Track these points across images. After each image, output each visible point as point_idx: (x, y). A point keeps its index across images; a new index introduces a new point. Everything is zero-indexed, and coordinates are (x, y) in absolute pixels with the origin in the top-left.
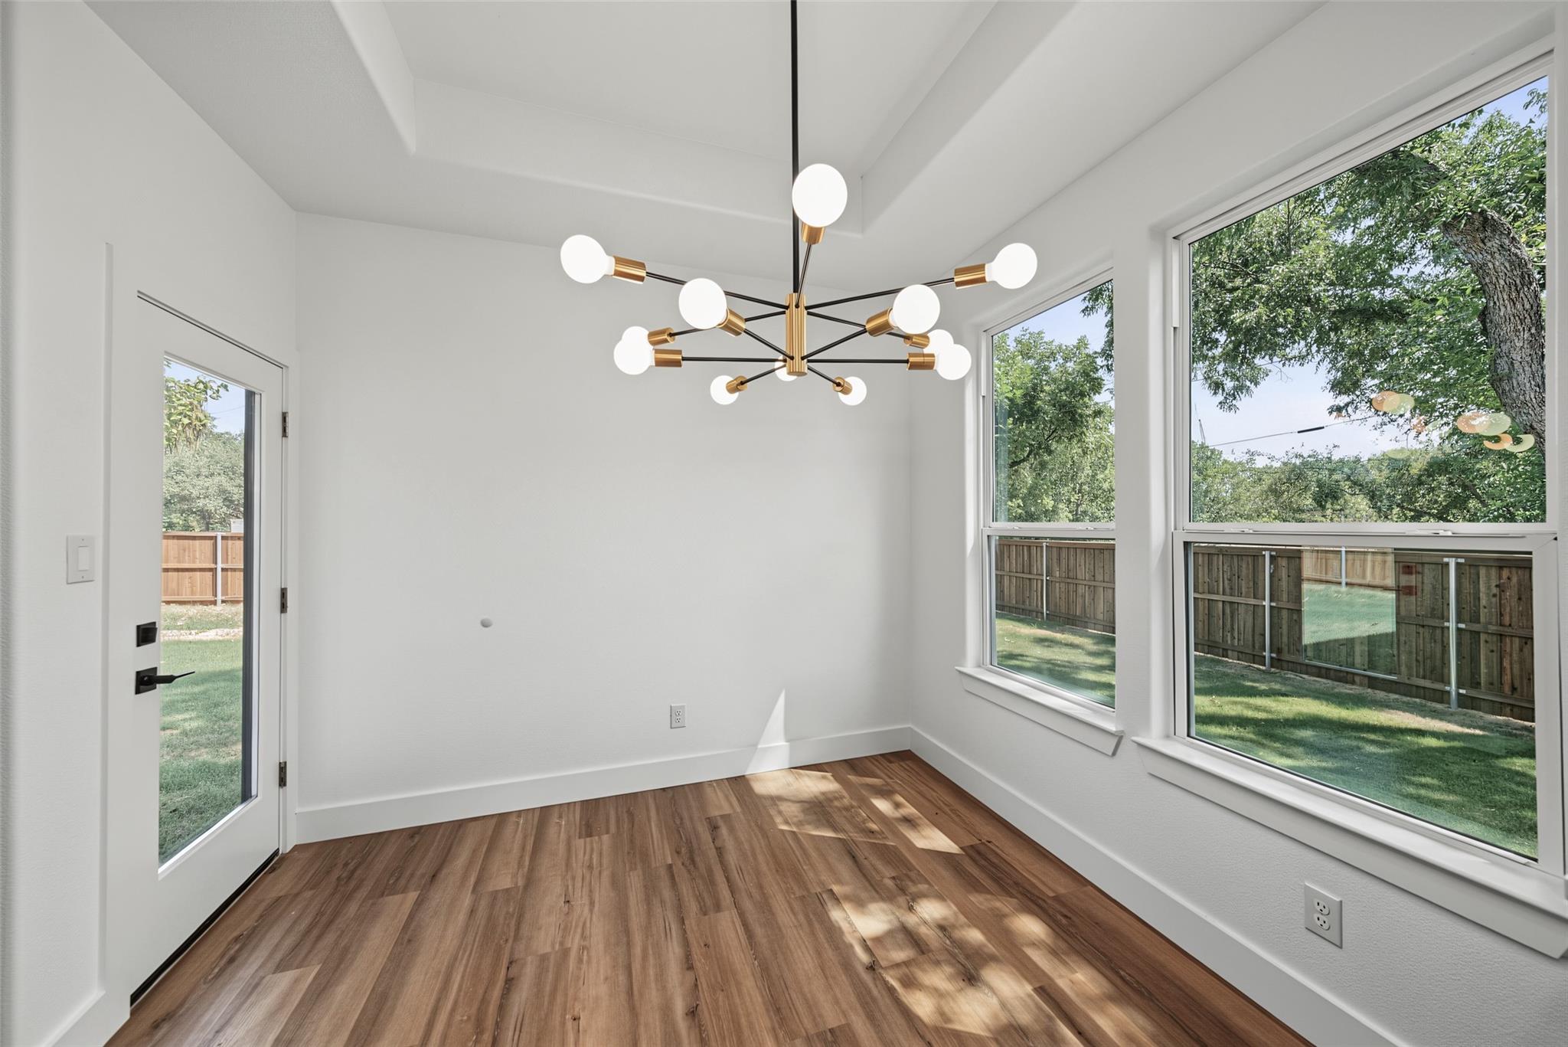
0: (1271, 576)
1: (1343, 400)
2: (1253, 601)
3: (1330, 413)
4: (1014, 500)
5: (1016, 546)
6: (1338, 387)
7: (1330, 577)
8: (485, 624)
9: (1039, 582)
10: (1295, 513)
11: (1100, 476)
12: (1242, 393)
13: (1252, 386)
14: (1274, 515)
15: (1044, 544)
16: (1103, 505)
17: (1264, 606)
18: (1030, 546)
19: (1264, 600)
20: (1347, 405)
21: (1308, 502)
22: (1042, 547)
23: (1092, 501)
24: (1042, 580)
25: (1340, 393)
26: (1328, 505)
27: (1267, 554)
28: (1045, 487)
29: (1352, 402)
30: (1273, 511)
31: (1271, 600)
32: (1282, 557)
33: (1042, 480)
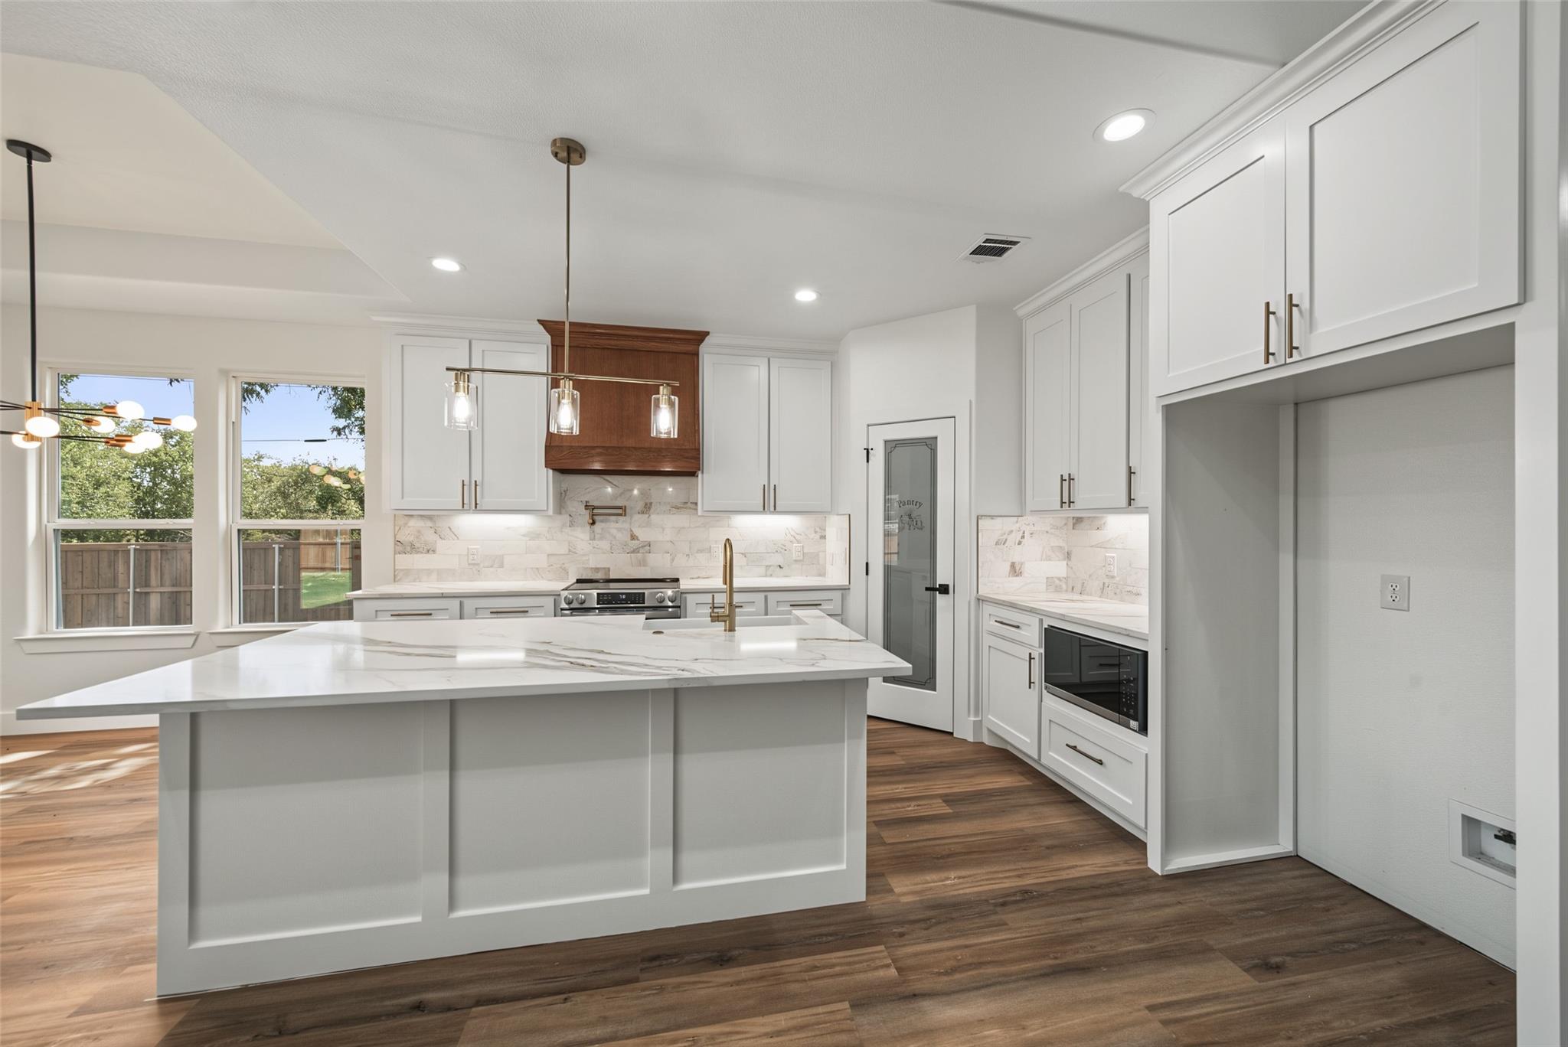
0: (280, 564)
1: (341, 423)
2: (263, 587)
3: (333, 431)
6: (339, 412)
7: (327, 565)
10: (300, 513)
12: (252, 395)
13: (263, 393)
14: (282, 514)
17: (274, 589)
19: (274, 584)
20: (344, 428)
21: (313, 504)
25: (340, 417)
26: (330, 507)
27: (276, 546)
29: (348, 426)
30: (282, 511)
31: (280, 584)
32: (288, 549)
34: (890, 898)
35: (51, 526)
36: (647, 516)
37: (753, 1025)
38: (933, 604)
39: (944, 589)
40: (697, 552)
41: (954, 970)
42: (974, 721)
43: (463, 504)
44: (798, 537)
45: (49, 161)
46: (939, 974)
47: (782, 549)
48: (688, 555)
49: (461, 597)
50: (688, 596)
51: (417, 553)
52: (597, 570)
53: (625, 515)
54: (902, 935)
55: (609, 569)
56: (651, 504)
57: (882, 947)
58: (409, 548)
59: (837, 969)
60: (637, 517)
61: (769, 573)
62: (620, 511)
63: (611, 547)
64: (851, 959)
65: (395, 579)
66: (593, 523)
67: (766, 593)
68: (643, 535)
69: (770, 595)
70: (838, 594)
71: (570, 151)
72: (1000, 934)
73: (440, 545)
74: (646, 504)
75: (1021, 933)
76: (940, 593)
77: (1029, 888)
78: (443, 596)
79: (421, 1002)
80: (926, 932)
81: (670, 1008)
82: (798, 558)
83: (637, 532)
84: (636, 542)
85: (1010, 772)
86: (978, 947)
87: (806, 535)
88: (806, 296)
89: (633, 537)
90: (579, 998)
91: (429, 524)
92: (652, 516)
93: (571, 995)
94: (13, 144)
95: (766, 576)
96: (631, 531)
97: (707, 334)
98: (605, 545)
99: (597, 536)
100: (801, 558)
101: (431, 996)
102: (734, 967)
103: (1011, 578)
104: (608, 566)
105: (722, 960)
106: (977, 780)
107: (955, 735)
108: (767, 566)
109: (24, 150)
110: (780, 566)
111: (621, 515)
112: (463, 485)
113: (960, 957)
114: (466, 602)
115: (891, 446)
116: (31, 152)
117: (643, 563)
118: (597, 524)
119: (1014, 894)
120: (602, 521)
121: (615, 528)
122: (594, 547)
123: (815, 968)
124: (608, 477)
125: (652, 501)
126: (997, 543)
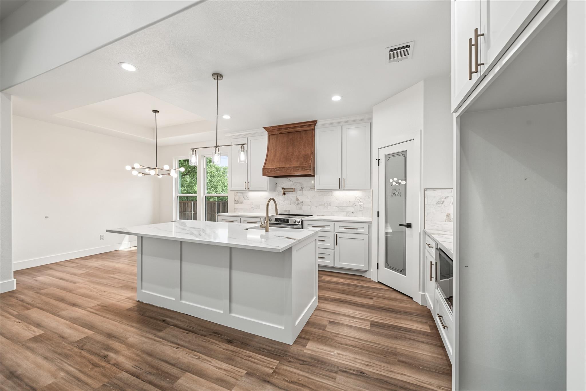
4: (183, 188)
5: (183, 203)
8: (46, 217)
9: (191, 214)
11: (213, 180)
15: (192, 202)
16: (215, 190)
18: (188, 203)
22: (192, 203)
23: (211, 189)
24: (192, 213)
28: (194, 183)
33: (194, 180)
34: (301, 348)
35: (177, 195)
36: (302, 192)
37: (216, 362)
38: (405, 233)
39: (409, 226)
40: (319, 205)
41: (293, 383)
42: (422, 294)
43: (245, 188)
44: (361, 200)
45: (159, 113)
46: (286, 381)
47: (353, 205)
48: (316, 206)
49: (241, 217)
50: (305, 221)
51: (239, 203)
52: (286, 211)
53: (294, 191)
54: (290, 362)
55: (290, 211)
56: (303, 187)
57: (278, 362)
58: (237, 202)
59: (256, 361)
60: (299, 192)
61: (348, 215)
62: (293, 190)
63: (290, 203)
64: (263, 360)
65: (234, 212)
66: (284, 194)
67: (334, 222)
68: (301, 199)
69: (336, 223)
70: (367, 225)
71: (218, 76)
72: (327, 381)
73: (245, 201)
74: (302, 187)
75: (337, 385)
76: (407, 227)
77: (365, 372)
78: (236, 216)
79: (165, 320)
80: (300, 365)
81: (204, 347)
82: (361, 209)
83: (298, 197)
84: (298, 201)
85: (425, 323)
86: (312, 380)
87: (365, 199)
88: (336, 98)
89: (297, 200)
90: (191, 334)
91: (242, 195)
92: (304, 192)
93: (190, 332)
94: (154, 111)
95: (347, 216)
96: (297, 197)
97: (316, 121)
98: (288, 202)
99: (286, 199)
100: (362, 209)
101: (168, 319)
102: (230, 345)
103: (447, 222)
104: (289, 210)
105: (230, 342)
106: (399, 321)
107: (413, 300)
108: (347, 212)
109: (155, 112)
110: (353, 212)
111: (292, 191)
112: (245, 183)
113: (300, 380)
114: (242, 218)
115: (388, 157)
116: (156, 112)
117: (300, 209)
118: (286, 195)
119: (355, 371)
120: (288, 194)
121: (291, 196)
122: (285, 203)
123: (250, 357)
124: (289, 178)
125: (303, 186)
126: (437, 203)
